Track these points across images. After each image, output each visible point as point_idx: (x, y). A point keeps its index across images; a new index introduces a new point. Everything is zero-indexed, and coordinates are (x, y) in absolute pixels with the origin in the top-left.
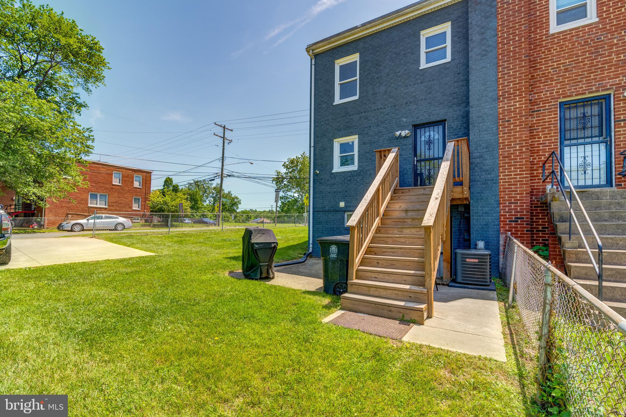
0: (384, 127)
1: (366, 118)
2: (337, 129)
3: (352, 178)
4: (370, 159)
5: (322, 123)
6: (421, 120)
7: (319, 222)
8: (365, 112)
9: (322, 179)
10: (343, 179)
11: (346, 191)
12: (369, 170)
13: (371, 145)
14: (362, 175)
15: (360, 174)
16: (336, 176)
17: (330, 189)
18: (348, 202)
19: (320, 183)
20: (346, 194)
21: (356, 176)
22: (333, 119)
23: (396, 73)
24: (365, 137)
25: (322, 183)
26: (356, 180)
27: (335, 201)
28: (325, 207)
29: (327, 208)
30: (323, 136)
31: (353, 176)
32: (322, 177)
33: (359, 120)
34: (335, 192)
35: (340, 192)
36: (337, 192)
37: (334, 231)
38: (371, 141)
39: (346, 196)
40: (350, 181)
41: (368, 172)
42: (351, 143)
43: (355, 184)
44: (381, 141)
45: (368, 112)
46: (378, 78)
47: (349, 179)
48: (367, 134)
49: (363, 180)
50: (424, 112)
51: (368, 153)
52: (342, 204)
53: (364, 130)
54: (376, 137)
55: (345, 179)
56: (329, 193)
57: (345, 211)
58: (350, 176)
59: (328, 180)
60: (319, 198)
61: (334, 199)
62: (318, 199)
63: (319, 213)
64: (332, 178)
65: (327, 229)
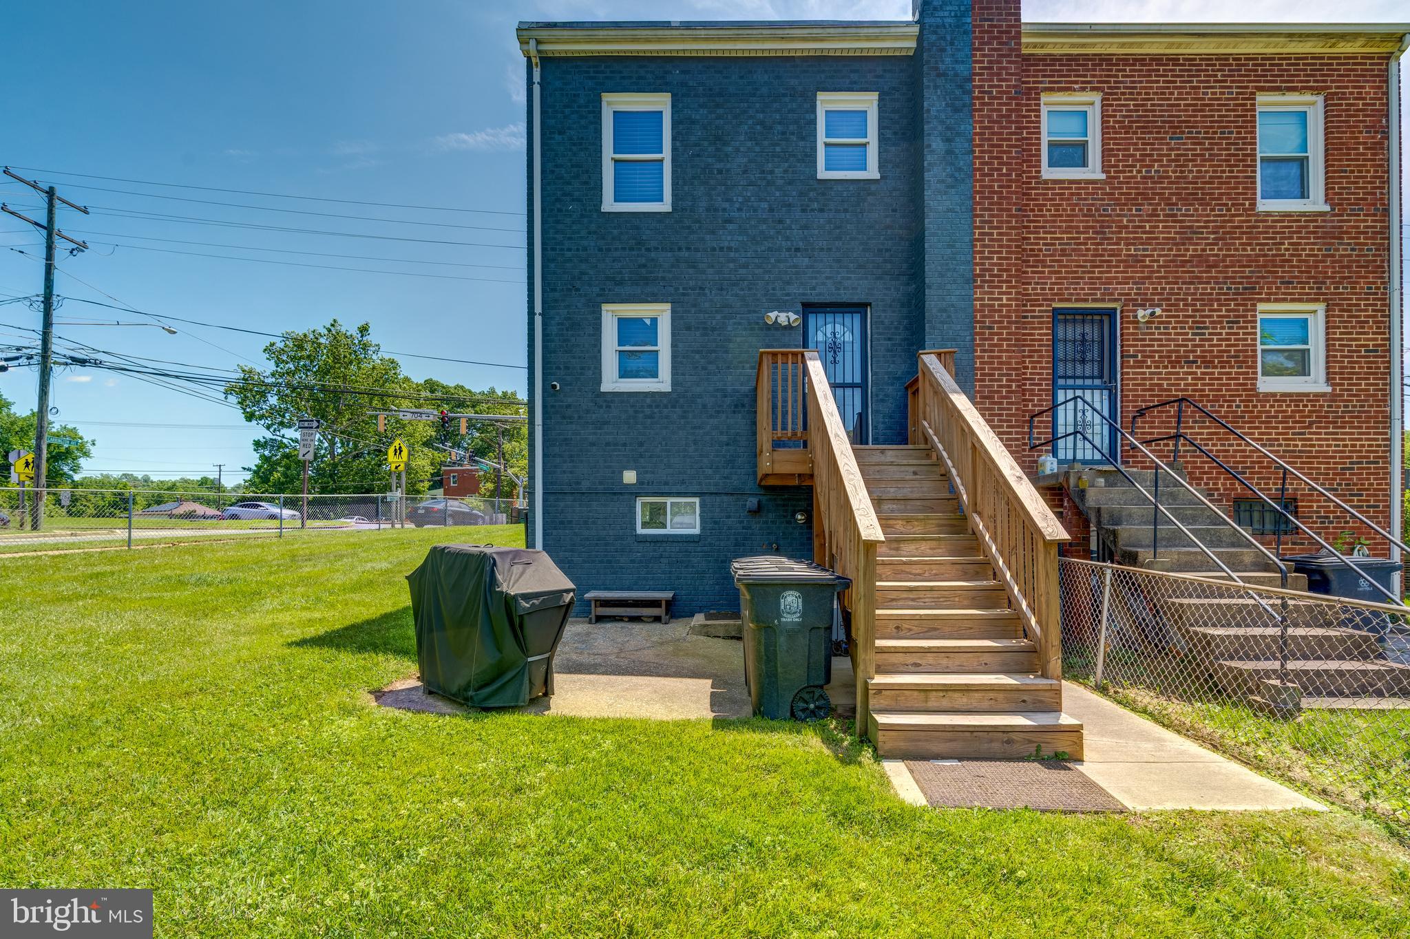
0: (737, 295)
1: (693, 265)
2: (613, 279)
3: (656, 410)
4: (704, 368)
5: (569, 254)
6: (820, 294)
7: (561, 522)
8: (688, 249)
9: (569, 406)
10: (631, 411)
11: (641, 444)
12: (700, 396)
13: (706, 335)
14: (682, 407)
15: (677, 402)
16: (612, 401)
17: (595, 434)
18: (647, 472)
19: (564, 417)
20: (642, 450)
21: (666, 407)
22: (600, 250)
23: (763, 172)
24: (689, 312)
25: (570, 418)
26: (667, 417)
27: (610, 467)
28: (578, 483)
29: (585, 485)
30: (569, 290)
31: (657, 407)
32: (570, 400)
33: (673, 266)
34: (608, 444)
35: (624, 445)
36: (616, 445)
37: (606, 545)
38: (705, 323)
39: (641, 456)
40: (651, 417)
41: (699, 400)
42: (648, 322)
43: (666, 428)
44: (730, 328)
45: (697, 250)
46: (720, 172)
47: (648, 411)
48: (694, 306)
49: (683, 417)
50: (827, 278)
51: (698, 352)
52: (630, 477)
53: (687, 295)
54: (719, 316)
55: (636, 412)
56: (593, 444)
57: (638, 495)
58: (650, 406)
59: (588, 412)
60: (561, 456)
61: (605, 462)
62: (558, 460)
63: (560, 497)
64: (601, 407)
65: (587, 539)
